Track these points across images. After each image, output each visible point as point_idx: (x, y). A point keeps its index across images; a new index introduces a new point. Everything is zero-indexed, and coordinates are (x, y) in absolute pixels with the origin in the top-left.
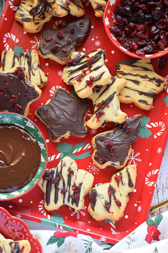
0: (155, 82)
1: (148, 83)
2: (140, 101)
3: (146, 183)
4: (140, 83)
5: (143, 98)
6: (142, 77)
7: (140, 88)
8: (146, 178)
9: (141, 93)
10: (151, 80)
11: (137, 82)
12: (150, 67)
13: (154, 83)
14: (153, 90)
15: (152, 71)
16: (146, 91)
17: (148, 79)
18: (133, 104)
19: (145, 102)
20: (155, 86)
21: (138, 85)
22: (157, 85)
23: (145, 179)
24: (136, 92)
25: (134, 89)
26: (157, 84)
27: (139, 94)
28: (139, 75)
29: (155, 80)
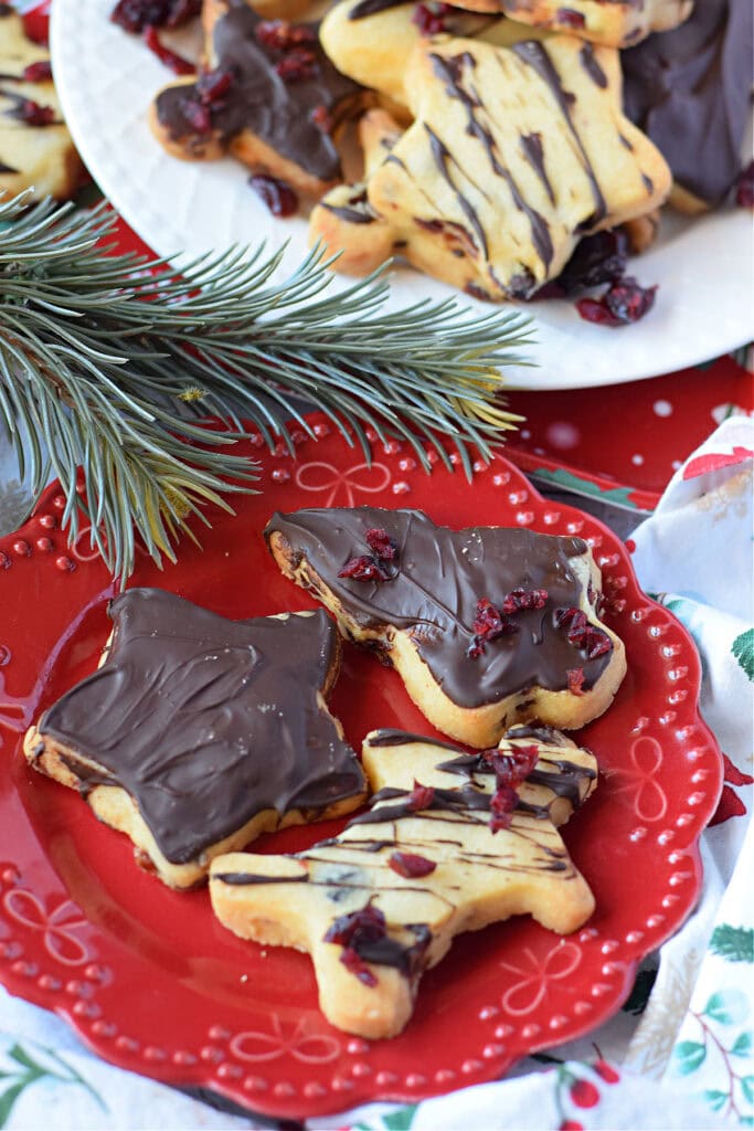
0: (468, 80)
1: (496, 103)
2: (601, 81)
4: (527, 134)
5: (576, 79)
6: (490, 141)
7: (544, 116)
9: (567, 100)
10: (472, 102)
11: (533, 148)
13: (475, 83)
15: (428, 128)
16: (539, 87)
17: (480, 114)
19: (589, 61)
20: (481, 70)
21: (538, 135)
22: (474, 63)
24: (577, 121)
25: (573, 137)
26: (467, 69)
27: (577, 106)
28: (494, 161)
29: (459, 84)
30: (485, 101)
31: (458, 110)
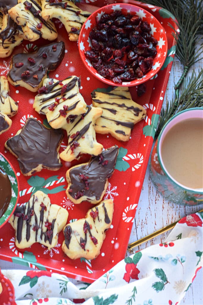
0: (133, 111)
1: (126, 112)
2: (117, 132)
3: (124, 219)
4: (117, 112)
5: (120, 128)
6: (120, 106)
7: (117, 117)
8: (124, 214)
9: (118, 123)
10: (129, 109)
11: (114, 112)
12: (128, 95)
13: (131, 112)
14: (130, 120)
15: (129, 99)
16: (123, 121)
17: (125, 108)
18: (110, 134)
19: (122, 133)
20: (133, 115)
21: (115, 114)
22: (135, 115)
23: (122, 215)
24: (113, 122)
25: (111, 119)
26: (135, 113)
27: (116, 125)
28: (117, 104)
29: (133, 109)
30: (127, 111)
31: (129, 106)
